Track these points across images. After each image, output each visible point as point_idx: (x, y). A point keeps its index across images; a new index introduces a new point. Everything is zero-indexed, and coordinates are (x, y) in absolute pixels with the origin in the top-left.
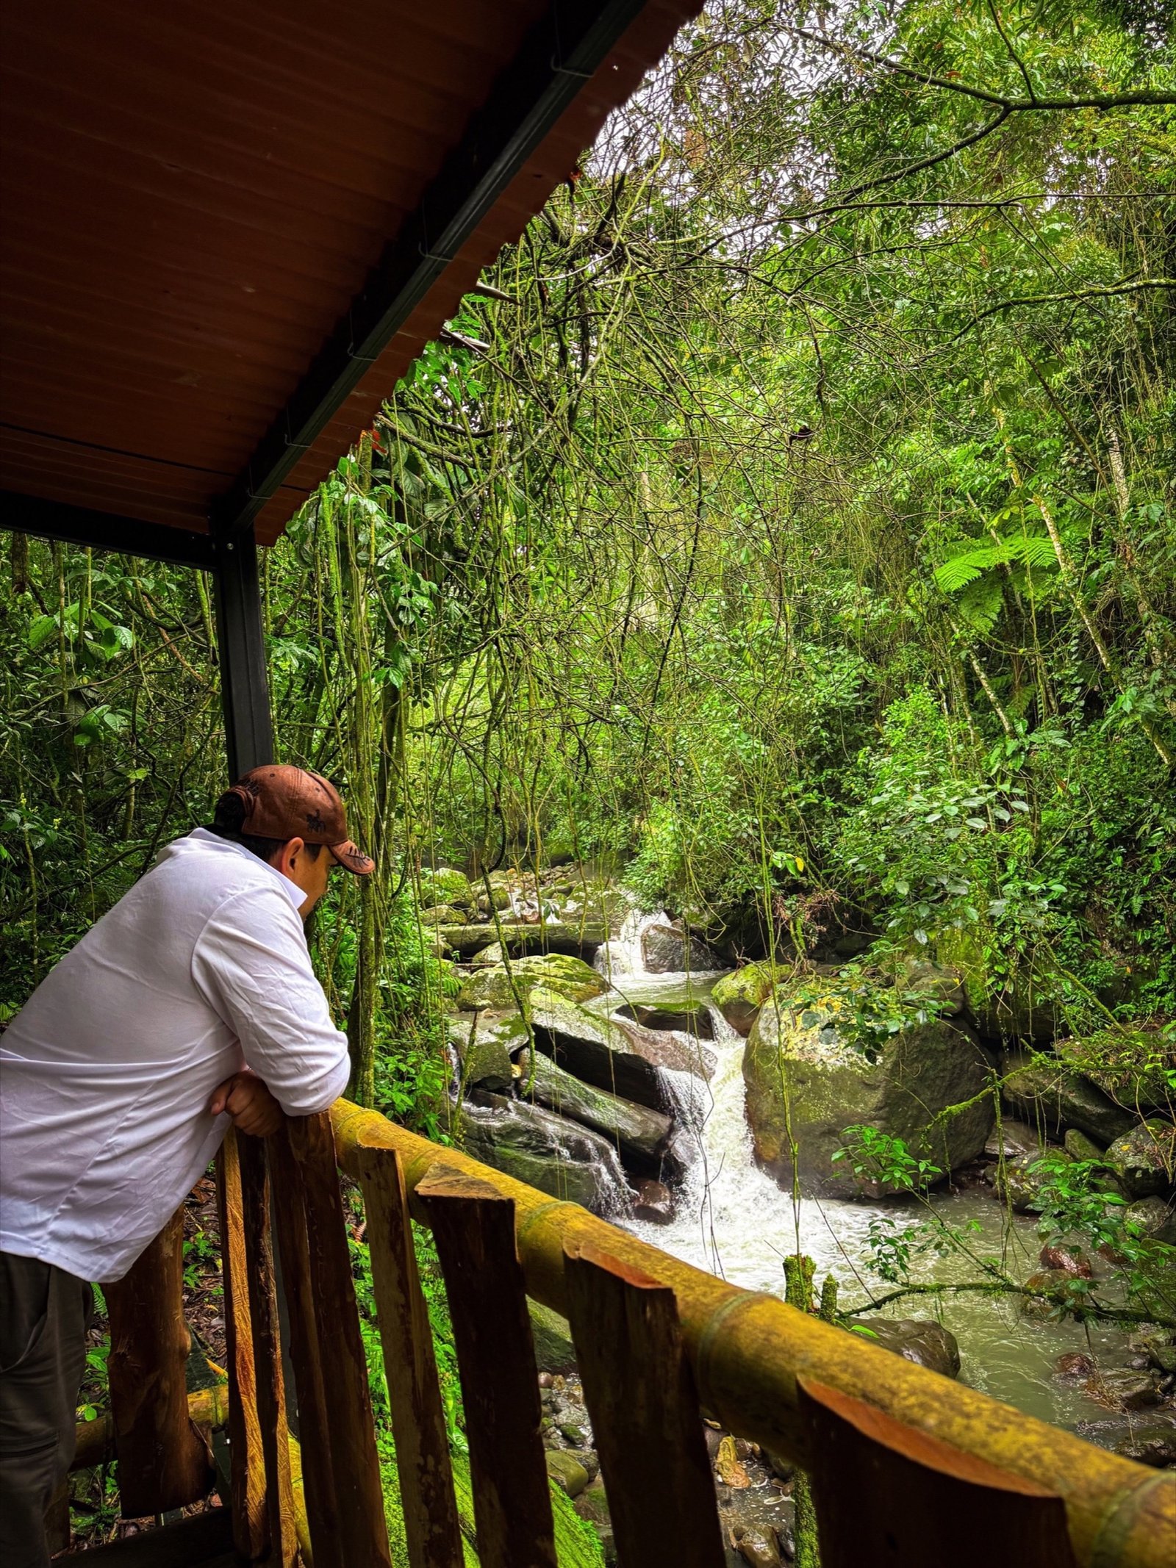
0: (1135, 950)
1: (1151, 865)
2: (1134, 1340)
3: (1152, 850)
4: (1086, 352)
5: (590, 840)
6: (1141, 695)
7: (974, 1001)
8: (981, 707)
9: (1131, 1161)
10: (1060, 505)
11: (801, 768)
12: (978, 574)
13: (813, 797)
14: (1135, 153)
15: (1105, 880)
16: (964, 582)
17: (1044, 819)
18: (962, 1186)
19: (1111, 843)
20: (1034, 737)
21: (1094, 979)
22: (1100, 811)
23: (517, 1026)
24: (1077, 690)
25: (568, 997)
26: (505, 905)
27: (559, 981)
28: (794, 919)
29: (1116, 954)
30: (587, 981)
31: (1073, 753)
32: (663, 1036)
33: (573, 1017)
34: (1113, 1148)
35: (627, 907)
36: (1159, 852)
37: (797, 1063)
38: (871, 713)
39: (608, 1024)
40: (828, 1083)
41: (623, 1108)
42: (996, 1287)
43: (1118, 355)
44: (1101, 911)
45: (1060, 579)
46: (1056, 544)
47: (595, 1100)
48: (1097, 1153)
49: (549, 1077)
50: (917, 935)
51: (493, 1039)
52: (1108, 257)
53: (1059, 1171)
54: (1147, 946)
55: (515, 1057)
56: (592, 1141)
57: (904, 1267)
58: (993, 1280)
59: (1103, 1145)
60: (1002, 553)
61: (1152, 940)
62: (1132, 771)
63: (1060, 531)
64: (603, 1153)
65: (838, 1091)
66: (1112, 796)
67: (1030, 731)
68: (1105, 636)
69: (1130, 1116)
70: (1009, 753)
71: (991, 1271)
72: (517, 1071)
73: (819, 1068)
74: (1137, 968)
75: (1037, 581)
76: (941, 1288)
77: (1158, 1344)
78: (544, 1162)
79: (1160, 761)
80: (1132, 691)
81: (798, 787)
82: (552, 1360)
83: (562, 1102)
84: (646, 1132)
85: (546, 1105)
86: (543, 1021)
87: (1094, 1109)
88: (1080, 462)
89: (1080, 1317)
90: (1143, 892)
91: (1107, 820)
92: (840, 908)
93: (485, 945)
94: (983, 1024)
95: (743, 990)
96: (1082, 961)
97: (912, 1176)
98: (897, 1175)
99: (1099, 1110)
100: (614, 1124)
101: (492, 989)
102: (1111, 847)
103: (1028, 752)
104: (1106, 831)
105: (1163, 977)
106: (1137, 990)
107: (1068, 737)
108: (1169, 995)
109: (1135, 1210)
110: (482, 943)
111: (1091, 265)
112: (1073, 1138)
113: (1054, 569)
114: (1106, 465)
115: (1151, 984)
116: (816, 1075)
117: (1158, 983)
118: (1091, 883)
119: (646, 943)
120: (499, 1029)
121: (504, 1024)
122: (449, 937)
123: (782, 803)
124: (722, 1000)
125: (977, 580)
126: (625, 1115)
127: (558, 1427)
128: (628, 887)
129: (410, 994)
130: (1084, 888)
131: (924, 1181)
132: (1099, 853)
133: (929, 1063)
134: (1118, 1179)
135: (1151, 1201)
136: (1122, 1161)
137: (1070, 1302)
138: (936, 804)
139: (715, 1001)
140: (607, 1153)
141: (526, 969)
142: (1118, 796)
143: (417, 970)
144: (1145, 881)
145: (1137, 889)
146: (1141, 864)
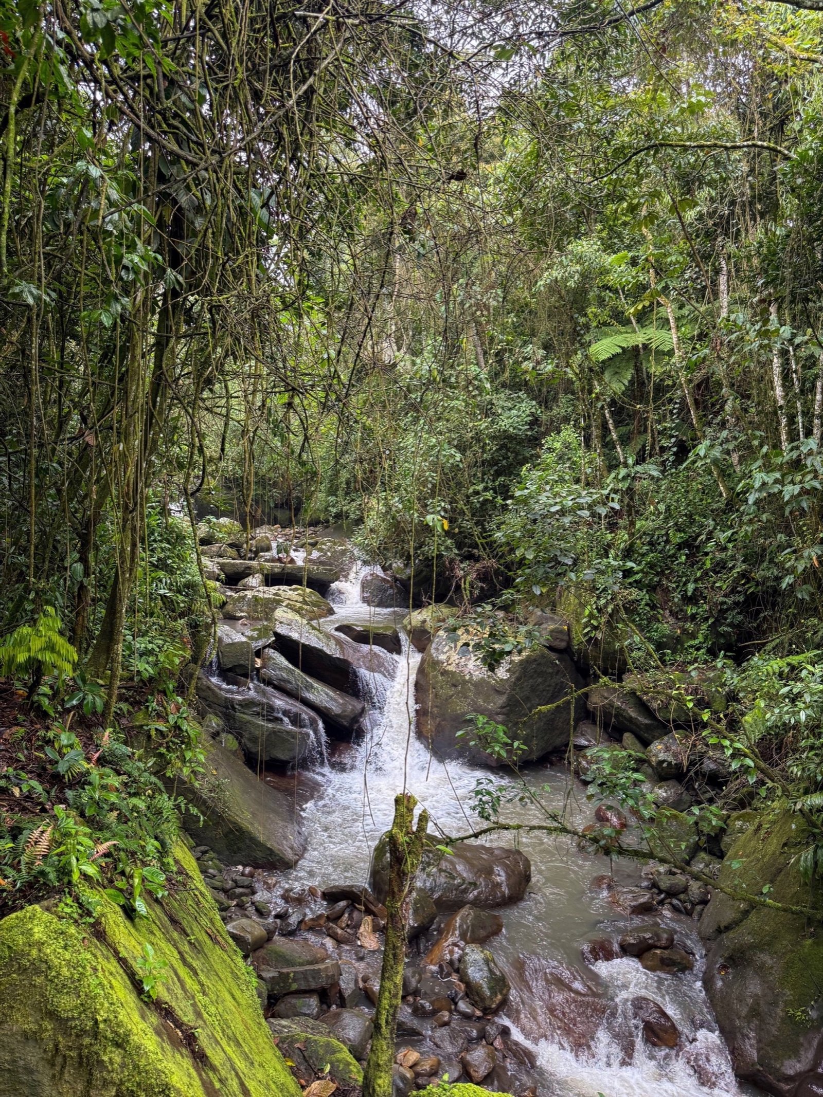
0: (685, 619)
1: (704, 564)
2: (645, 870)
3: (706, 554)
4: (711, 198)
5: (334, 510)
6: (712, 446)
7: (575, 642)
8: (608, 446)
9: (662, 756)
10: (680, 308)
11: (484, 474)
12: (619, 350)
13: (489, 495)
14: (761, 47)
15: (672, 570)
16: (609, 355)
17: (638, 526)
18: (552, 764)
19: (680, 547)
20: (638, 468)
21: (655, 635)
22: (676, 524)
23: (263, 632)
24: (673, 440)
25: (302, 616)
26: (268, 549)
27: (298, 605)
28: (465, 577)
29: (672, 620)
30: (319, 607)
31: (664, 484)
32: (365, 648)
33: (304, 630)
34: (652, 747)
35: (353, 559)
36: (710, 556)
37: (453, 673)
38: (535, 441)
39: (328, 636)
40: (472, 688)
41: (331, 693)
42: (556, 829)
43: (733, 203)
44: (666, 591)
45: (673, 360)
46: (674, 336)
47: (312, 687)
48: (642, 749)
49: (281, 669)
50: (534, 589)
51: (244, 639)
52: (733, 125)
53: (606, 756)
54: (693, 617)
55: (258, 654)
56: (306, 714)
57: (495, 811)
58: (556, 824)
59: (646, 744)
60: (638, 338)
61: (697, 614)
62: (701, 500)
63: (678, 328)
64: (313, 723)
65: (478, 694)
66: (686, 515)
67: (637, 463)
68: (696, 402)
69: (665, 727)
70: (620, 477)
71: (554, 817)
72: (259, 663)
73: (467, 677)
74: (684, 631)
75: (658, 362)
76: (519, 827)
77: (659, 873)
78: (270, 725)
79: (721, 495)
80: (707, 442)
81: (480, 487)
82: (256, 859)
83: (289, 686)
84: (344, 711)
85: (276, 687)
86: (282, 630)
87: (643, 720)
88: (697, 278)
89: (607, 852)
90: (696, 581)
91: (679, 531)
92: (497, 572)
93: (249, 575)
94: (579, 658)
95: (424, 621)
96: (649, 622)
97: (507, 751)
98: (497, 749)
99: (647, 721)
100: (325, 704)
101: (249, 605)
102: (679, 549)
103: (633, 478)
104: (677, 538)
105: (701, 638)
106: (682, 645)
107: (663, 472)
108: (702, 651)
109: (660, 788)
110: (247, 572)
111: (722, 129)
112: (628, 737)
113: (671, 353)
114: (715, 283)
115: (692, 642)
116: (465, 682)
117: (697, 642)
118: (663, 571)
119: (365, 585)
120: (249, 633)
121: (253, 630)
122: (222, 567)
123: (468, 497)
124: (409, 627)
125: (618, 354)
126: (332, 699)
127: (253, 903)
128: (355, 544)
129: (183, 602)
130: (657, 574)
131: (516, 755)
132: (672, 552)
133: (540, 680)
134: (652, 766)
135: (672, 783)
136: (656, 755)
137: (603, 842)
138: (558, 500)
139: (404, 627)
140: (316, 722)
141: (276, 594)
142: (690, 516)
143: (190, 586)
144: (699, 574)
145: (692, 578)
146: (697, 562)
